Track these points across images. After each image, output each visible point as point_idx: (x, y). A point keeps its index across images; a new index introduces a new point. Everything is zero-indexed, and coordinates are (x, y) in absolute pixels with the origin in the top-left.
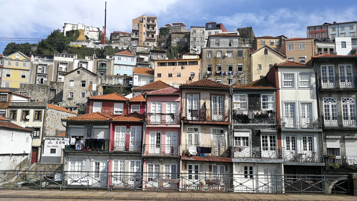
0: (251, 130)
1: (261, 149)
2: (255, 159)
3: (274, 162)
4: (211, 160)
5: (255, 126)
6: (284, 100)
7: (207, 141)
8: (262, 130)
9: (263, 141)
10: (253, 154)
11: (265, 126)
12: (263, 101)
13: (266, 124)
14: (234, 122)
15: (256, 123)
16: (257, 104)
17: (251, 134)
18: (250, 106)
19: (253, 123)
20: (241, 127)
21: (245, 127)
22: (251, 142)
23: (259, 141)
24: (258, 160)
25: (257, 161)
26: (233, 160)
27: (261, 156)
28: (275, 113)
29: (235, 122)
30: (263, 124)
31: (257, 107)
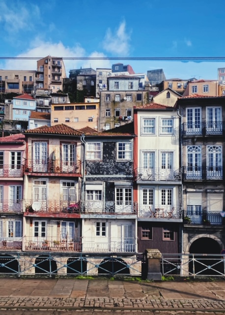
0: (105, 183)
1: (114, 204)
2: (106, 215)
3: (126, 218)
4: (57, 216)
5: (109, 178)
6: (142, 148)
7: (56, 195)
8: (116, 183)
9: (118, 195)
10: (106, 209)
11: (120, 178)
12: (119, 150)
13: (122, 176)
14: (86, 173)
15: (111, 174)
16: (113, 153)
17: (105, 186)
18: (105, 156)
19: (107, 174)
20: (94, 179)
21: (98, 179)
22: (104, 196)
23: (113, 194)
24: (109, 216)
26: (82, 216)
27: (114, 211)
28: (133, 164)
29: (88, 174)
30: (118, 176)
31: (112, 157)
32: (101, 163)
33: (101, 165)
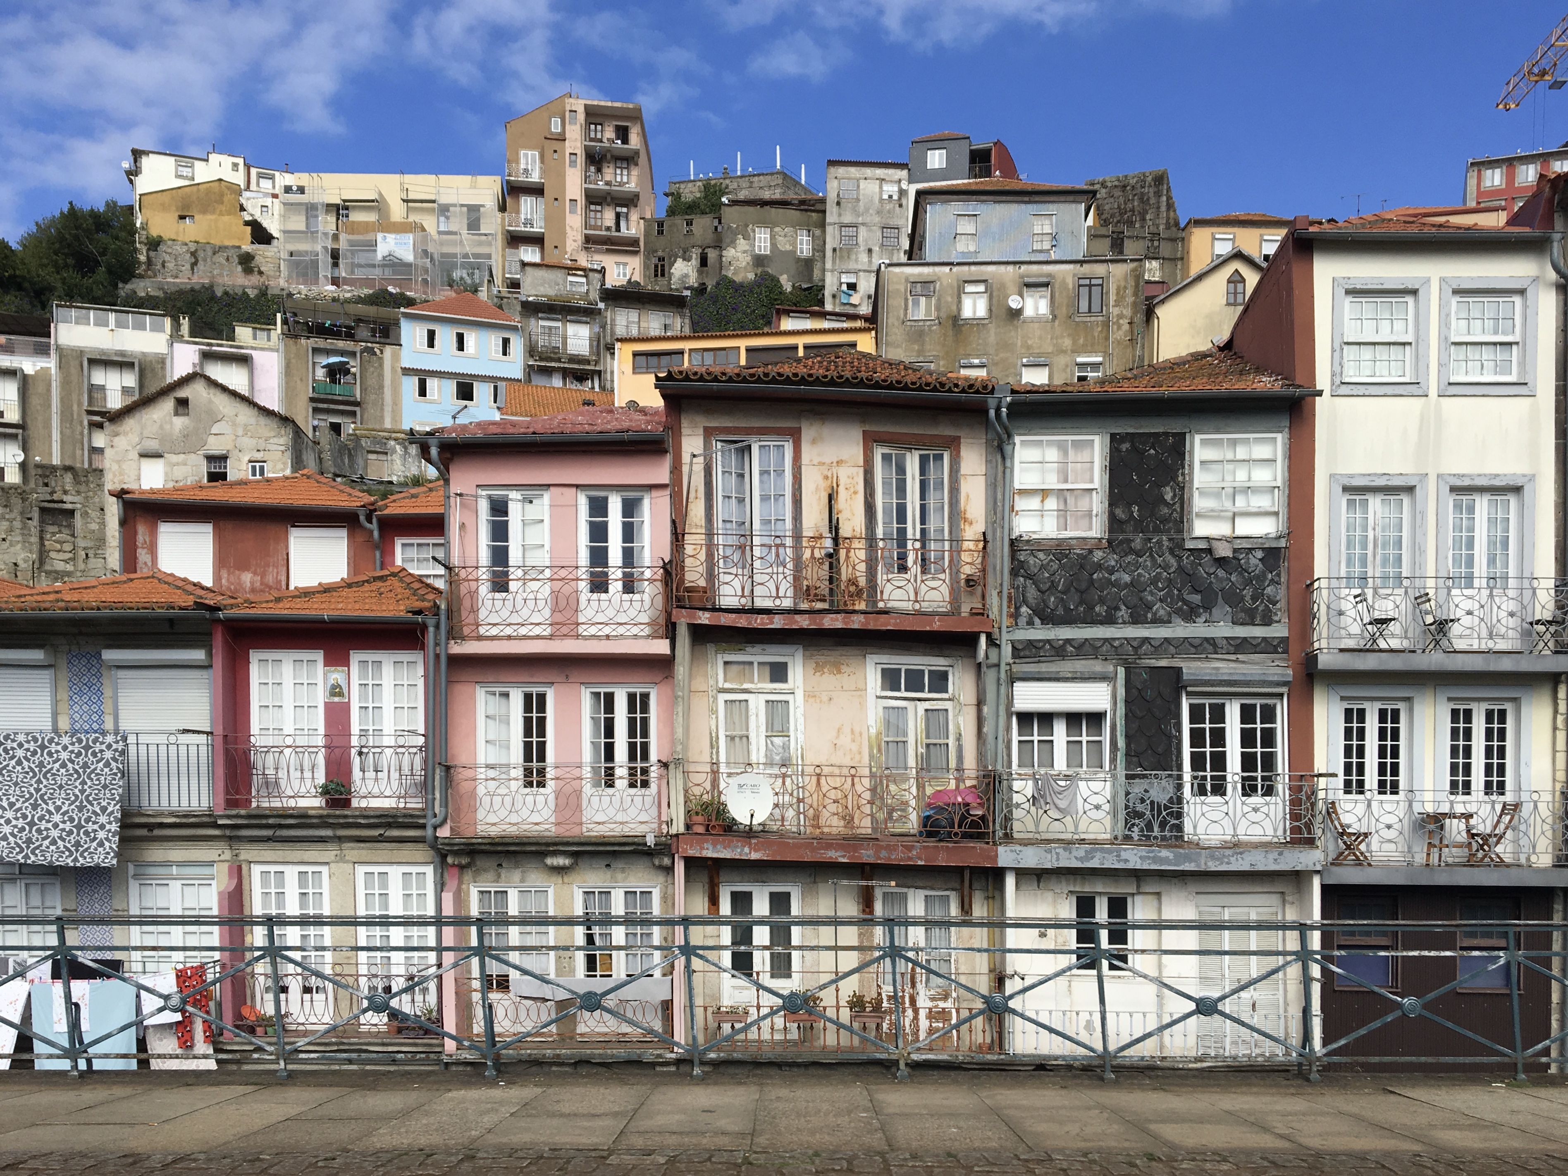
0: (1121, 671)
1: (1179, 787)
2: (1143, 851)
3: (1261, 867)
4: (867, 855)
5: (1146, 640)
6: (1341, 469)
7: (845, 740)
8: (1192, 668)
9: (1197, 738)
10: (1133, 814)
11: (1211, 642)
13: (1223, 629)
14: (1016, 616)
15: (1157, 621)
16: (1168, 497)
17: (1121, 692)
18: (1120, 513)
19: (1136, 620)
20: (1059, 650)
21: (1085, 649)
22: (1121, 743)
23: (1169, 737)
24: (1165, 853)
25: (1155, 860)
26: (1005, 856)
27: (1179, 828)
28: (1284, 558)
29: (1022, 621)
30: (1198, 630)
31: (1165, 520)
32: (1098, 555)
33: (1099, 566)
